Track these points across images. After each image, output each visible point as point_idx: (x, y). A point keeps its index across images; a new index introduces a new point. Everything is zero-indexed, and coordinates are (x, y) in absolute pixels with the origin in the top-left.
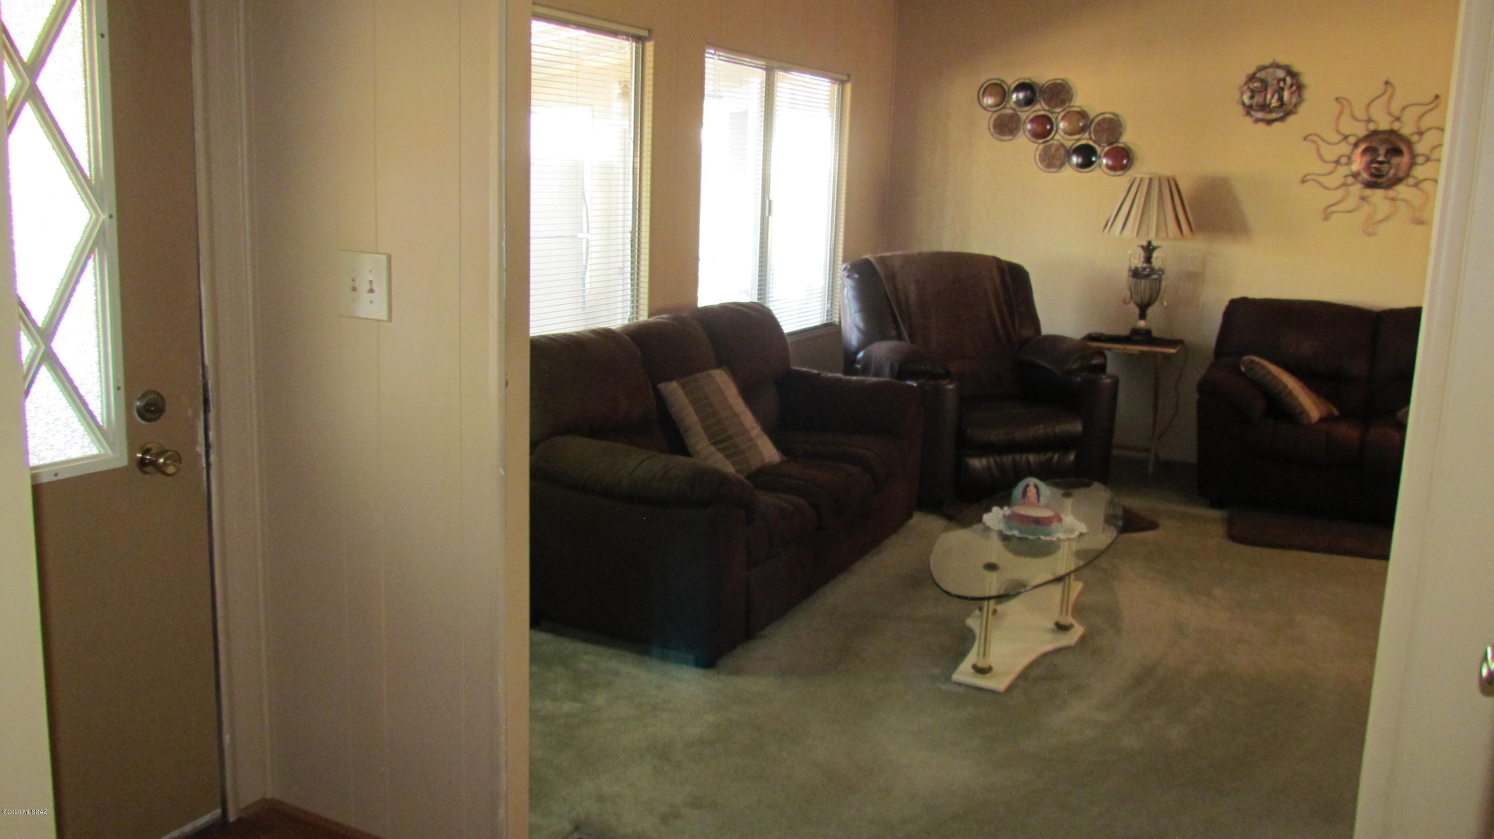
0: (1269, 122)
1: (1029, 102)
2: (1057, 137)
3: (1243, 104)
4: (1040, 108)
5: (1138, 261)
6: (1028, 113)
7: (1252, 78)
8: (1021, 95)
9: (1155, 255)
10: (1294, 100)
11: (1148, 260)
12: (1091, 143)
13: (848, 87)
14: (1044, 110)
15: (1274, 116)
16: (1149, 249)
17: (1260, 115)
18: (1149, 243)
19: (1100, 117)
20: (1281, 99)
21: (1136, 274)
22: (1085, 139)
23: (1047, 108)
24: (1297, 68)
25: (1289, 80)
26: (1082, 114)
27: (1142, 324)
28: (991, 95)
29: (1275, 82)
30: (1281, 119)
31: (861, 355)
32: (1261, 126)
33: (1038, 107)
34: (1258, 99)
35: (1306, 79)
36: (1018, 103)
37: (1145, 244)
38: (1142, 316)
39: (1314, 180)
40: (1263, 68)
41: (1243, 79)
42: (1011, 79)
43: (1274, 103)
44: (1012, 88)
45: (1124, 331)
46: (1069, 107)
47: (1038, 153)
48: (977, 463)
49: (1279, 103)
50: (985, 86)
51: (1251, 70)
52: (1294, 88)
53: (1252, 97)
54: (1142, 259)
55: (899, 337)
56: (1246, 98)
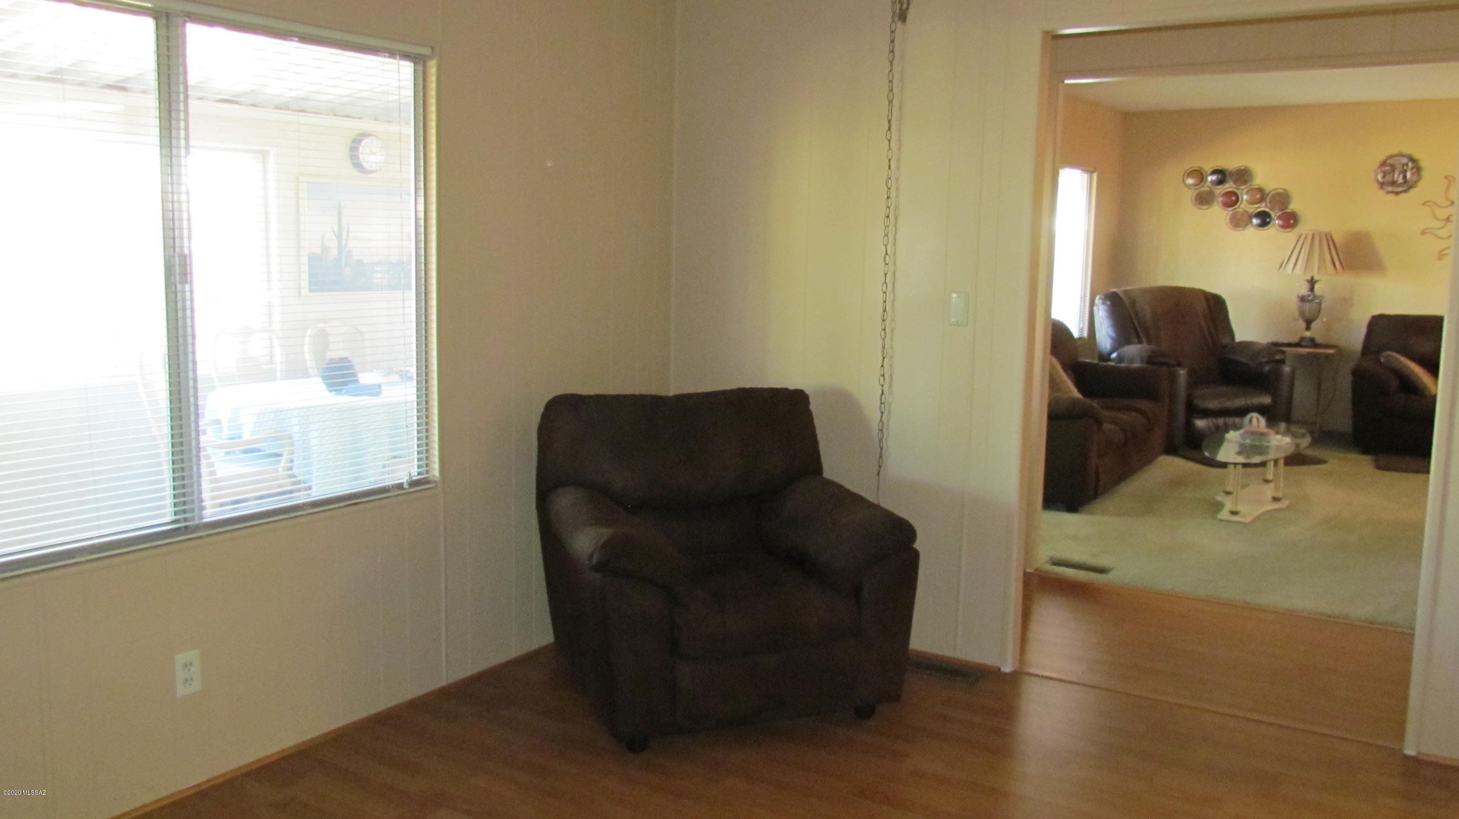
0: (1397, 193)
1: (1220, 182)
2: (1242, 206)
3: (1378, 180)
4: (1229, 186)
5: (1304, 290)
6: (1220, 190)
7: (1383, 164)
8: (1214, 177)
9: (1316, 286)
10: (1415, 177)
11: (1312, 289)
12: (1267, 210)
13: (1095, 176)
14: (1233, 188)
15: (1400, 189)
16: (1312, 282)
17: (1390, 189)
18: (1312, 278)
19: (1274, 192)
20: (1405, 177)
21: (1303, 299)
22: (1263, 207)
23: (1234, 186)
24: (1417, 156)
25: (1410, 165)
26: (1260, 190)
27: (1308, 334)
28: (1193, 177)
29: (1400, 166)
30: (1405, 191)
31: (1114, 355)
32: (1391, 196)
33: (1227, 185)
34: (1389, 178)
35: (1423, 163)
36: (1213, 182)
37: (1309, 278)
38: (1308, 328)
39: (1431, 233)
40: (1391, 157)
41: (1377, 164)
42: (1208, 167)
43: (1400, 180)
44: (1209, 172)
45: (1294, 339)
46: (1250, 185)
47: (1228, 218)
48: (1201, 423)
49: (1404, 181)
50: (1188, 171)
51: (1382, 158)
52: (1414, 170)
53: (1384, 177)
54: (1307, 289)
55: (1140, 342)
56: (1380, 177)
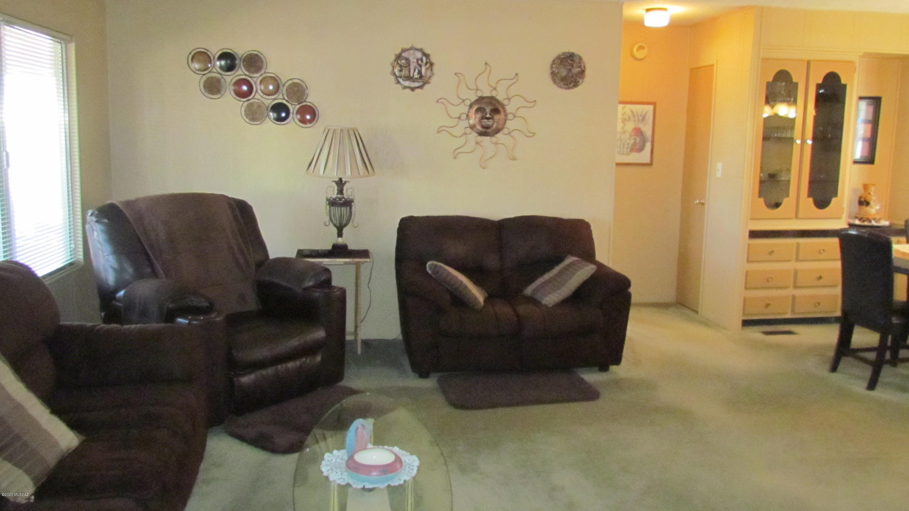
0: (413, 89)
1: (230, 68)
2: (257, 96)
3: (394, 74)
4: (241, 72)
5: (333, 194)
6: (232, 77)
7: (399, 57)
8: (223, 62)
9: (345, 188)
10: (429, 74)
11: (341, 192)
12: (284, 102)
14: (245, 75)
15: (416, 84)
16: (340, 183)
17: (407, 83)
18: (341, 179)
19: (290, 82)
20: (420, 73)
21: (332, 203)
22: (280, 98)
23: (247, 73)
24: (427, 51)
25: (424, 59)
26: (275, 80)
27: (340, 241)
28: (199, 61)
29: (415, 60)
30: (421, 87)
31: (122, 293)
32: (408, 91)
33: (240, 72)
34: (405, 72)
35: (433, 59)
36: (221, 67)
37: (337, 179)
38: (340, 235)
39: (445, 130)
40: (404, 51)
41: (393, 58)
42: (215, 50)
43: (416, 76)
44: (217, 57)
45: (328, 247)
46: (265, 73)
47: (243, 109)
49: (419, 75)
50: (193, 53)
51: (398, 51)
52: (428, 65)
53: (401, 71)
54: (336, 192)
55: (154, 274)
56: (396, 71)
